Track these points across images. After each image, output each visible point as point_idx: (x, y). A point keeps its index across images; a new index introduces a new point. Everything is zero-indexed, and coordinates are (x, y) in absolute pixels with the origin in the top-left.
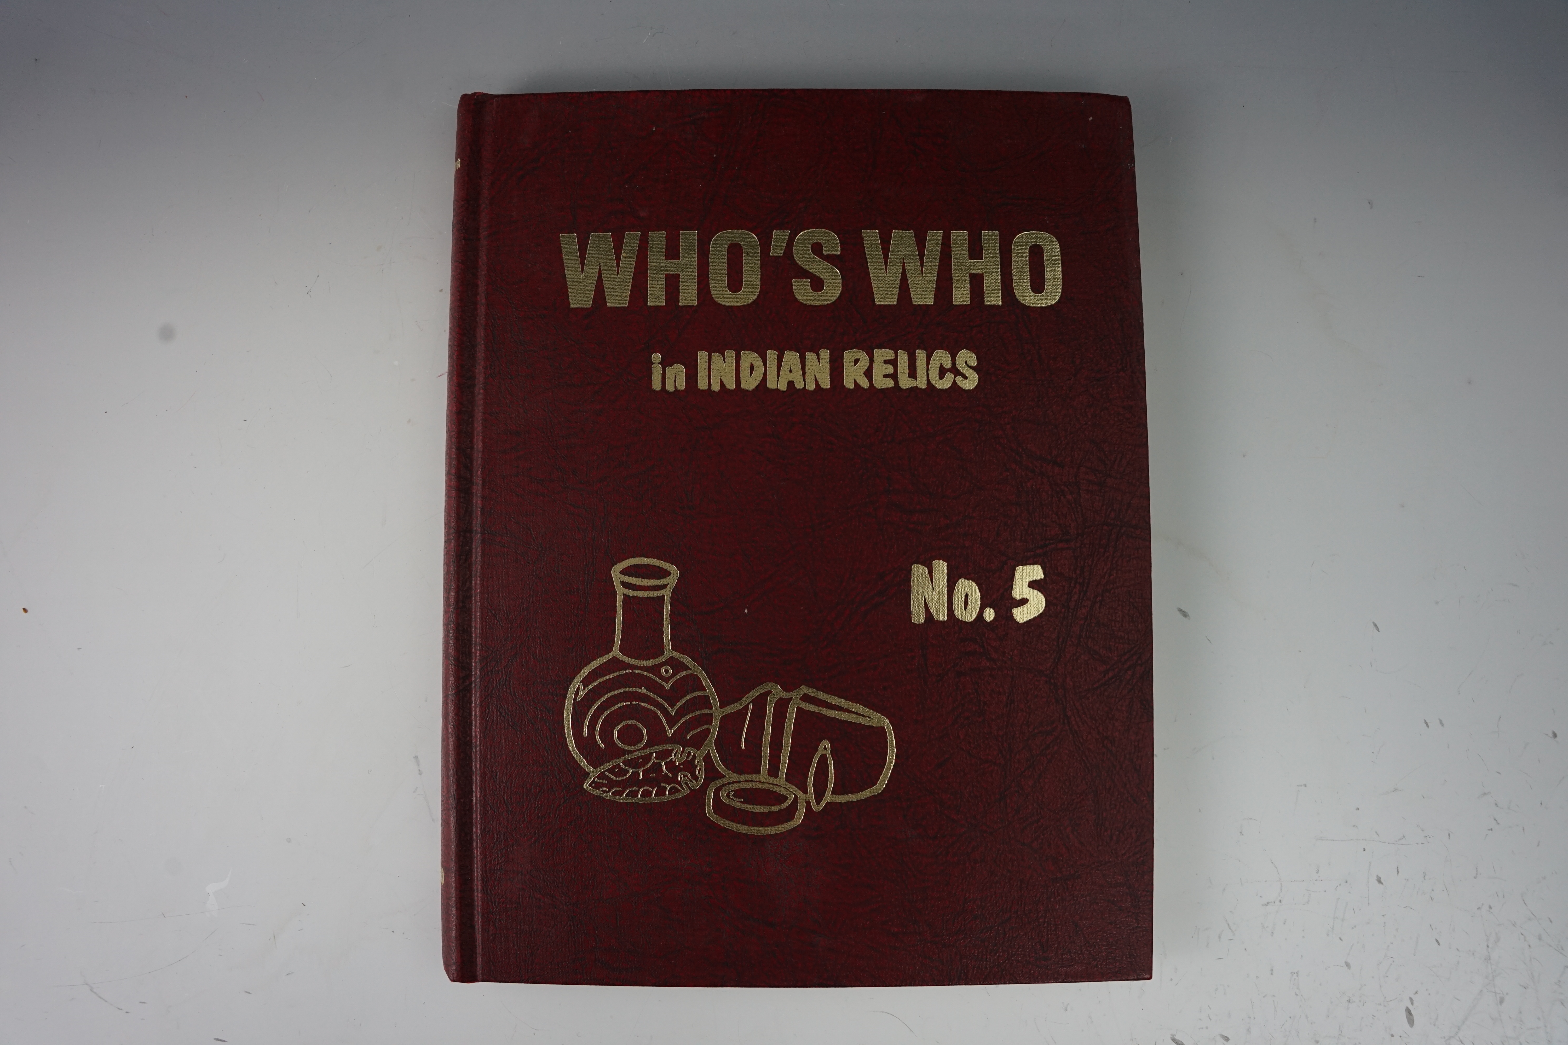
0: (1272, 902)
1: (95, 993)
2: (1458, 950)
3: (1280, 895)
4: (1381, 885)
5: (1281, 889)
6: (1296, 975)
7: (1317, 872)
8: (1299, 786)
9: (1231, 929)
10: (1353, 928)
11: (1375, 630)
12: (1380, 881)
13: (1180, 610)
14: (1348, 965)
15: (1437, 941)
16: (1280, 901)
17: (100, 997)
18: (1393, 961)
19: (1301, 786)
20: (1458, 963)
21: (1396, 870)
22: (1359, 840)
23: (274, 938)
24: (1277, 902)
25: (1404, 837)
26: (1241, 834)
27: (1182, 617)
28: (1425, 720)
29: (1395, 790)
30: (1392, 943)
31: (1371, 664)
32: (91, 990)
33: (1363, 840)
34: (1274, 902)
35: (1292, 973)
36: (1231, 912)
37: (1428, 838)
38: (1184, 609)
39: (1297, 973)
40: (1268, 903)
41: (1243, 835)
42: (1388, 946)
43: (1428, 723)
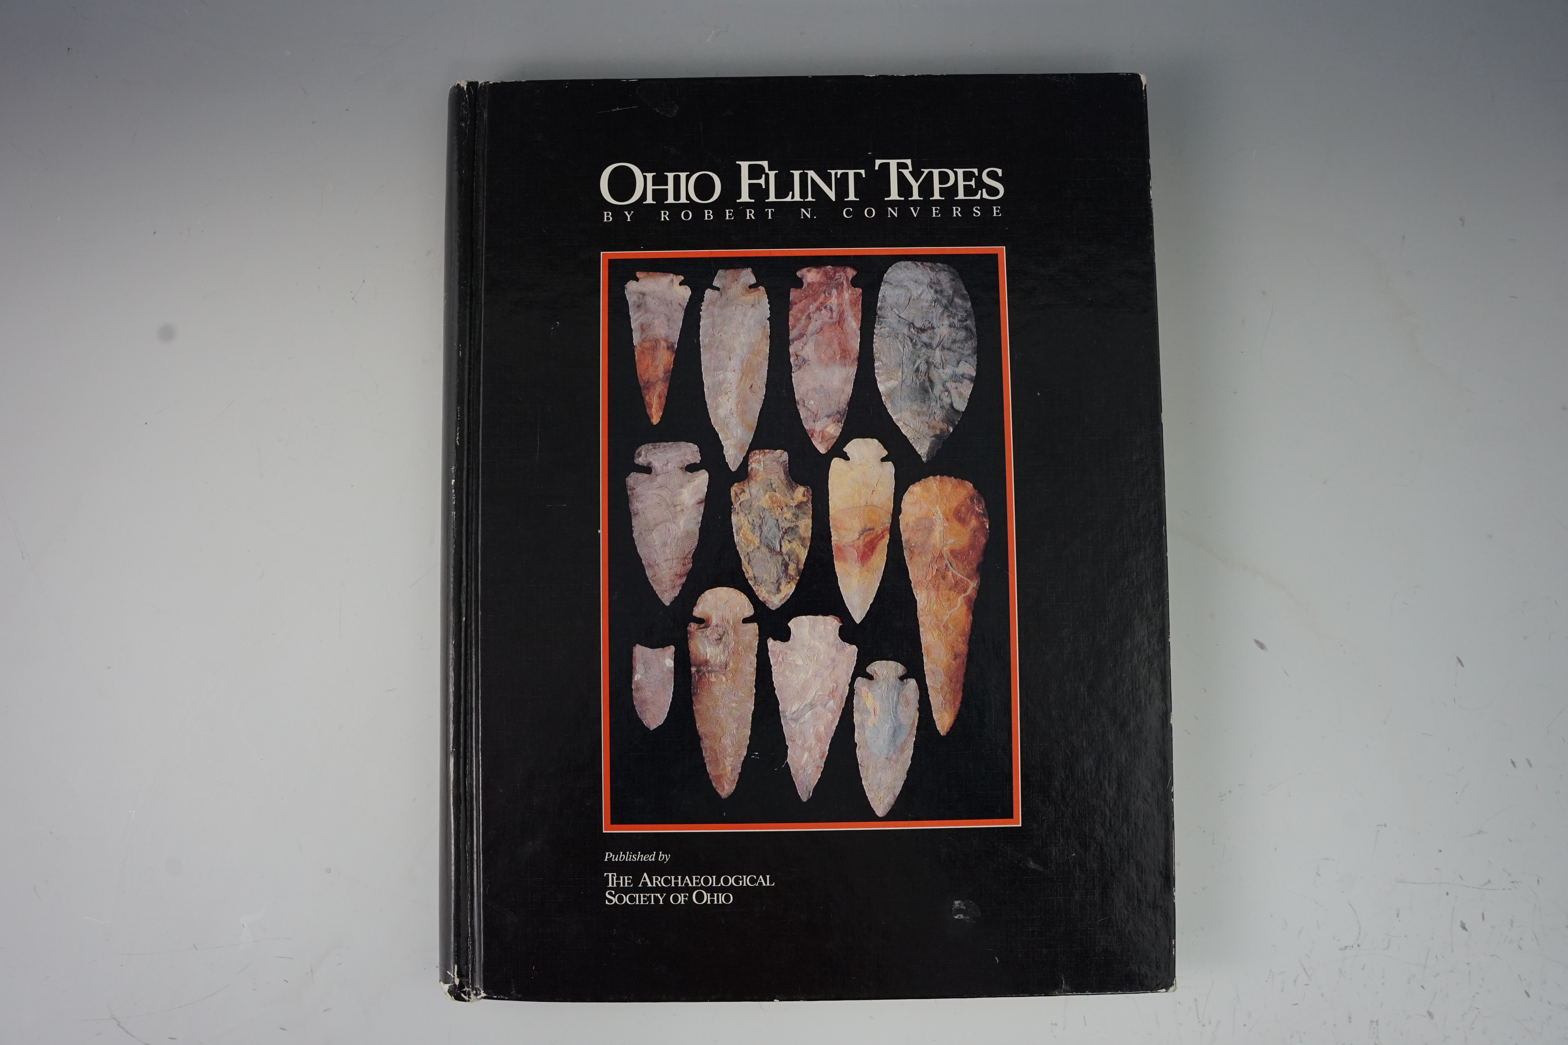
0: (1350, 946)
1: (123, 1028)
2: (1549, 1003)
3: (1358, 939)
4: (1465, 931)
5: (1360, 933)
6: (1375, 1023)
7: (1398, 916)
8: (1378, 825)
9: (1307, 974)
10: (1435, 976)
11: (1459, 665)
12: (1464, 928)
13: (1257, 642)
14: (1430, 1015)
15: (1527, 993)
16: (1359, 946)
17: (127, 1032)
18: (1479, 1013)
19: (1381, 826)
20: (1550, 1017)
21: (1482, 916)
22: (1442, 883)
23: (312, 972)
24: (1355, 947)
25: (1489, 881)
26: (1318, 874)
27: (1260, 649)
28: (1511, 760)
29: (1480, 832)
30: (1478, 993)
31: (1454, 700)
32: (119, 1025)
33: (1446, 883)
34: (1353, 947)
35: (1372, 1021)
36: (1307, 955)
37: (1516, 883)
38: (1260, 640)
39: (1377, 1022)
40: (1346, 947)
41: (1320, 875)
42: (1474, 996)
43: (1516, 764)
